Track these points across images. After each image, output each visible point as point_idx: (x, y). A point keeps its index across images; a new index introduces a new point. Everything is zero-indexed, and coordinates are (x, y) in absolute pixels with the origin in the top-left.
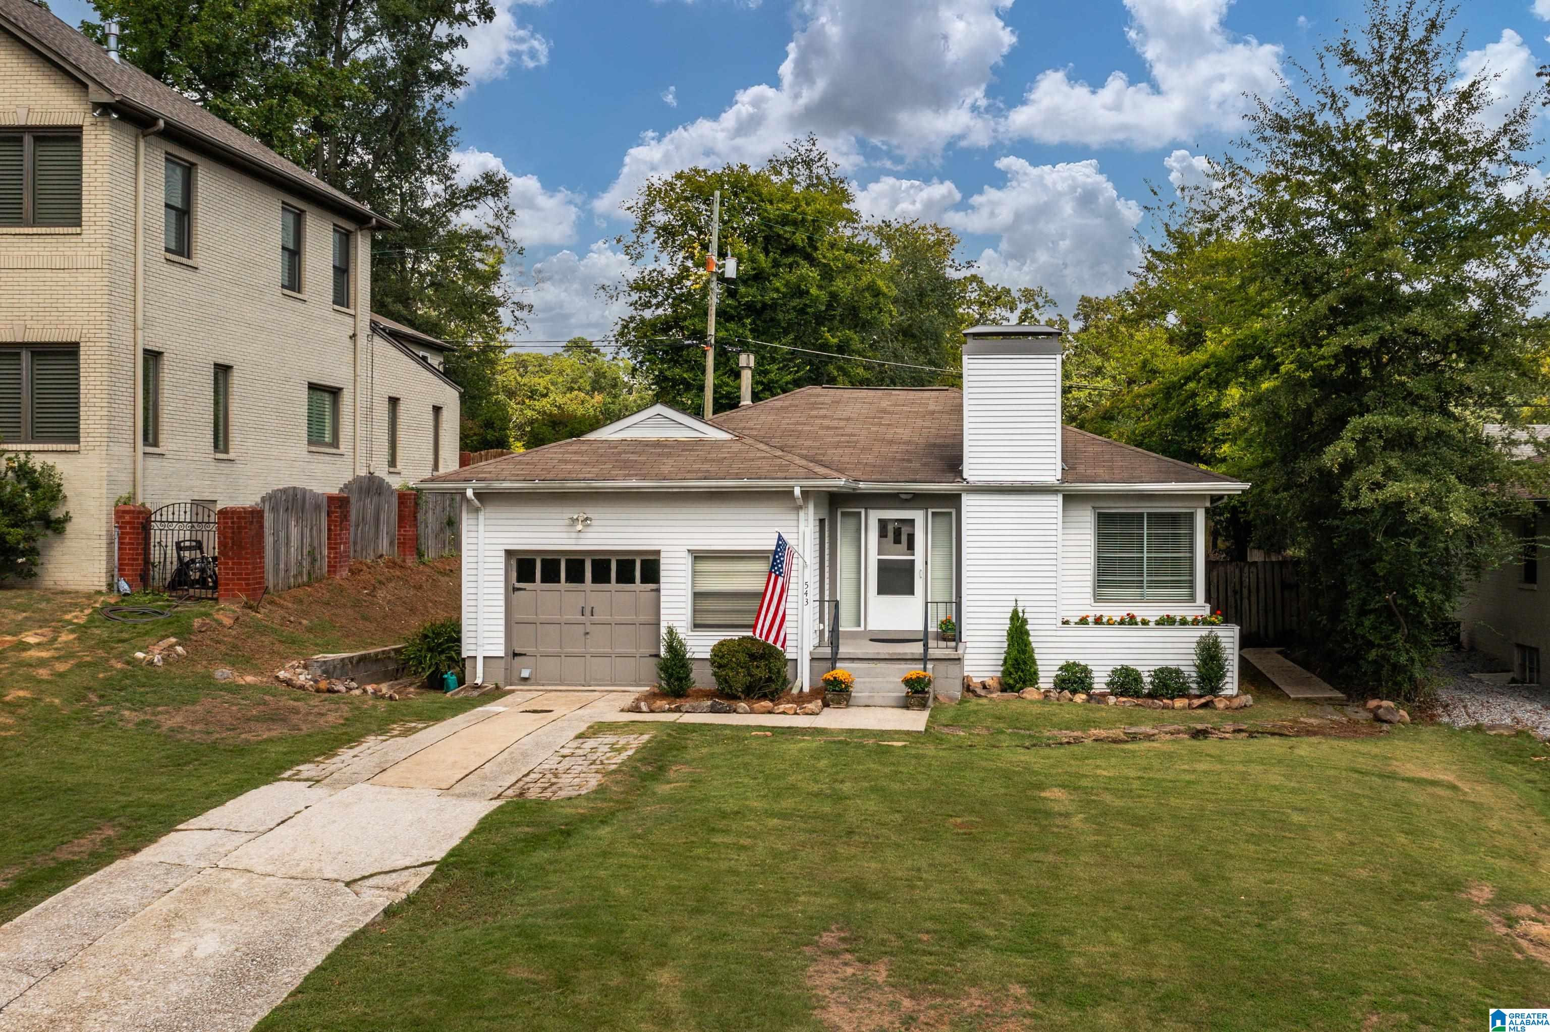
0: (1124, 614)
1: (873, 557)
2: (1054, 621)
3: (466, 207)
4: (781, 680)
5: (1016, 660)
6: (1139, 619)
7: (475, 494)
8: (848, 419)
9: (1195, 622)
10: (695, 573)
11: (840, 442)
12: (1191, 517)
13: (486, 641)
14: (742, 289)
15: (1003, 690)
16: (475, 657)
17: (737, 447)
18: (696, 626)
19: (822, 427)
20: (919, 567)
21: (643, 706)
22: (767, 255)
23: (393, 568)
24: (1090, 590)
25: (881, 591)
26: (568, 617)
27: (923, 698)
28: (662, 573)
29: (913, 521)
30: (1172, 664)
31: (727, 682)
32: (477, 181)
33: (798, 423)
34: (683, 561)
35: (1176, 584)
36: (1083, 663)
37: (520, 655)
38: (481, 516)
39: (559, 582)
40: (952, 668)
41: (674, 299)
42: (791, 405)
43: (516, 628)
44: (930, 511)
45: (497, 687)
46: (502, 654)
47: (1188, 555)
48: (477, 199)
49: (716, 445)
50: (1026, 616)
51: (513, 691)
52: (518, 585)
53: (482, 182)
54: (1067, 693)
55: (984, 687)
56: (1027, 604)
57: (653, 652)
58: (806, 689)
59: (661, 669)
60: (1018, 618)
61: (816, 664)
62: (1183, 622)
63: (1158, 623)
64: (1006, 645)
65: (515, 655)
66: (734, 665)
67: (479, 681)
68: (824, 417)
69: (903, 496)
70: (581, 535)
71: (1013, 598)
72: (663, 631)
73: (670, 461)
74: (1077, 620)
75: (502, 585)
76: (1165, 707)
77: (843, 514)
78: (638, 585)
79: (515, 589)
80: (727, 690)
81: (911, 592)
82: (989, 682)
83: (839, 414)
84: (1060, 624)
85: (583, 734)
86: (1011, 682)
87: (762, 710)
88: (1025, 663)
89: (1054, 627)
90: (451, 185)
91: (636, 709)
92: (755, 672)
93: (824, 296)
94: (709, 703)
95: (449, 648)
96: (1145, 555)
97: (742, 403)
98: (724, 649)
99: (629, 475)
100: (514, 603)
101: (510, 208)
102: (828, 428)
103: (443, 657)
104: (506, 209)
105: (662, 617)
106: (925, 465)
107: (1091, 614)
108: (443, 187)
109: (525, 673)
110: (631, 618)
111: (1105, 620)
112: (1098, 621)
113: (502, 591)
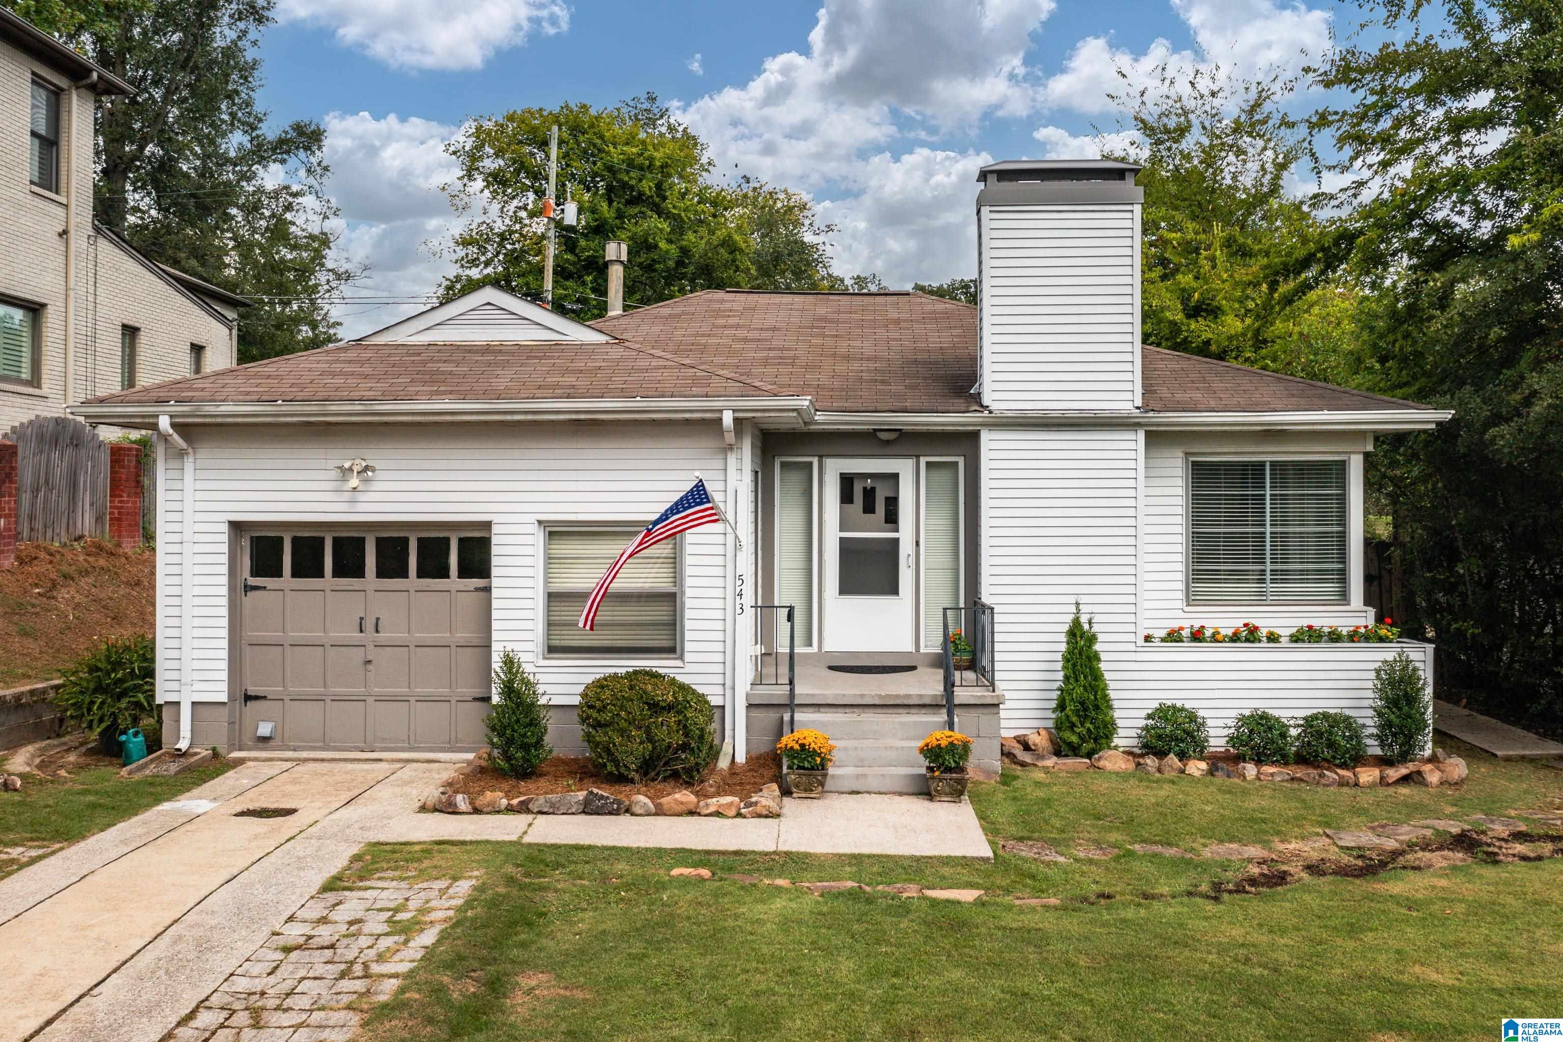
0: (1240, 623)
1: (832, 535)
2: (1131, 637)
3: (275, 161)
4: (705, 749)
5: (1082, 703)
6: (1264, 632)
7: (173, 425)
8: (774, 329)
9: (1353, 637)
10: (549, 559)
11: (767, 358)
12: (1341, 468)
13: (197, 676)
14: (583, 243)
15: (1058, 753)
16: (178, 703)
17: (617, 352)
18: (552, 650)
19: (735, 339)
20: (906, 549)
21: (461, 801)
22: (610, 204)
23: (96, 555)
24: (1181, 586)
25: (846, 588)
26: (335, 635)
27: (959, 781)
28: (495, 561)
29: (895, 476)
30: (1333, 706)
31: (608, 751)
32: (286, 133)
33: (697, 335)
34: (529, 540)
35: (1321, 576)
36: (1188, 705)
37: (257, 698)
38: (189, 464)
39: (321, 575)
40: (984, 717)
41: (505, 254)
42: (683, 313)
43: (248, 651)
44: (923, 460)
45: (215, 754)
46: (224, 698)
47: (1336, 529)
48: (288, 152)
49: (581, 348)
50: (1096, 628)
51: (240, 762)
52: (253, 581)
53: (292, 134)
54: (1173, 759)
55: (1027, 747)
56: (1095, 609)
57: (479, 693)
58: (741, 758)
59: (493, 729)
60: (1083, 634)
61: (757, 714)
62: (1334, 637)
63: (1296, 638)
64: (1060, 676)
65: (248, 698)
66: (623, 724)
67: (183, 745)
68: (737, 327)
69: (883, 436)
70: (361, 497)
71: (1072, 599)
72: (497, 664)
73: (509, 373)
74: (1163, 633)
75: (225, 580)
76: (1343, 783)
77: (783, 465)
78: (454, 582)
79: (248, 588)
80: (610, 767)
81: (894, 590)
82: (1035, 739)
83: (757, 323)
84: (1141, 642)
85: (338, 878)
86: (1074, 739)
87: (679, 808)
88: (1097, 708)
89: (1132, 647)
90: (258, 136)
91: (447, 808)
92: (661, 734)
93: (673, 250)
94: (581, 795)
95: (137, 688)
96: (1268, 529)
97: (610, 314)
98: (606, 695)
99: (438, 393)
100: (247, 612)
101: (324, 164)
102: (745, 340)
103: (123, 704)
104: (319, 164)
105: (495, 636)
106: (912, 387)
107: (1186, 624)
108: (249, 138)
109: (265, 729)
110: (443, 636)
111: (1208, 633)
112: (1197, 636)
113: (224, 591)
